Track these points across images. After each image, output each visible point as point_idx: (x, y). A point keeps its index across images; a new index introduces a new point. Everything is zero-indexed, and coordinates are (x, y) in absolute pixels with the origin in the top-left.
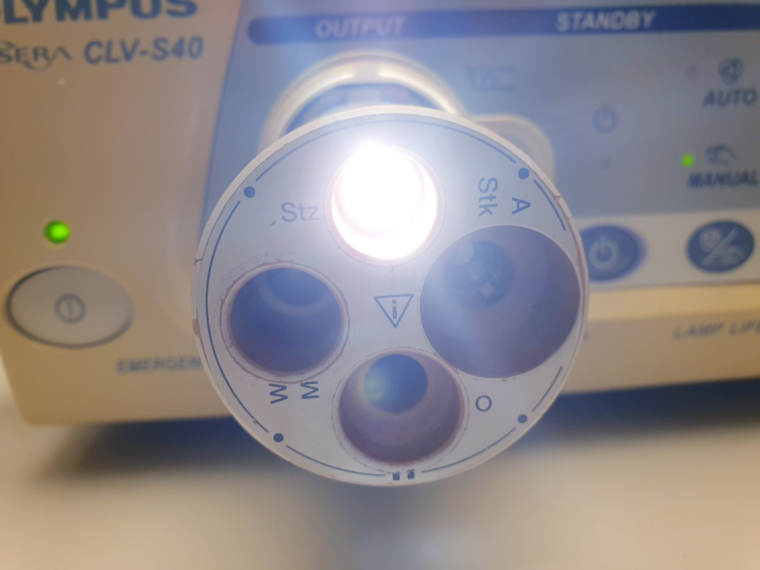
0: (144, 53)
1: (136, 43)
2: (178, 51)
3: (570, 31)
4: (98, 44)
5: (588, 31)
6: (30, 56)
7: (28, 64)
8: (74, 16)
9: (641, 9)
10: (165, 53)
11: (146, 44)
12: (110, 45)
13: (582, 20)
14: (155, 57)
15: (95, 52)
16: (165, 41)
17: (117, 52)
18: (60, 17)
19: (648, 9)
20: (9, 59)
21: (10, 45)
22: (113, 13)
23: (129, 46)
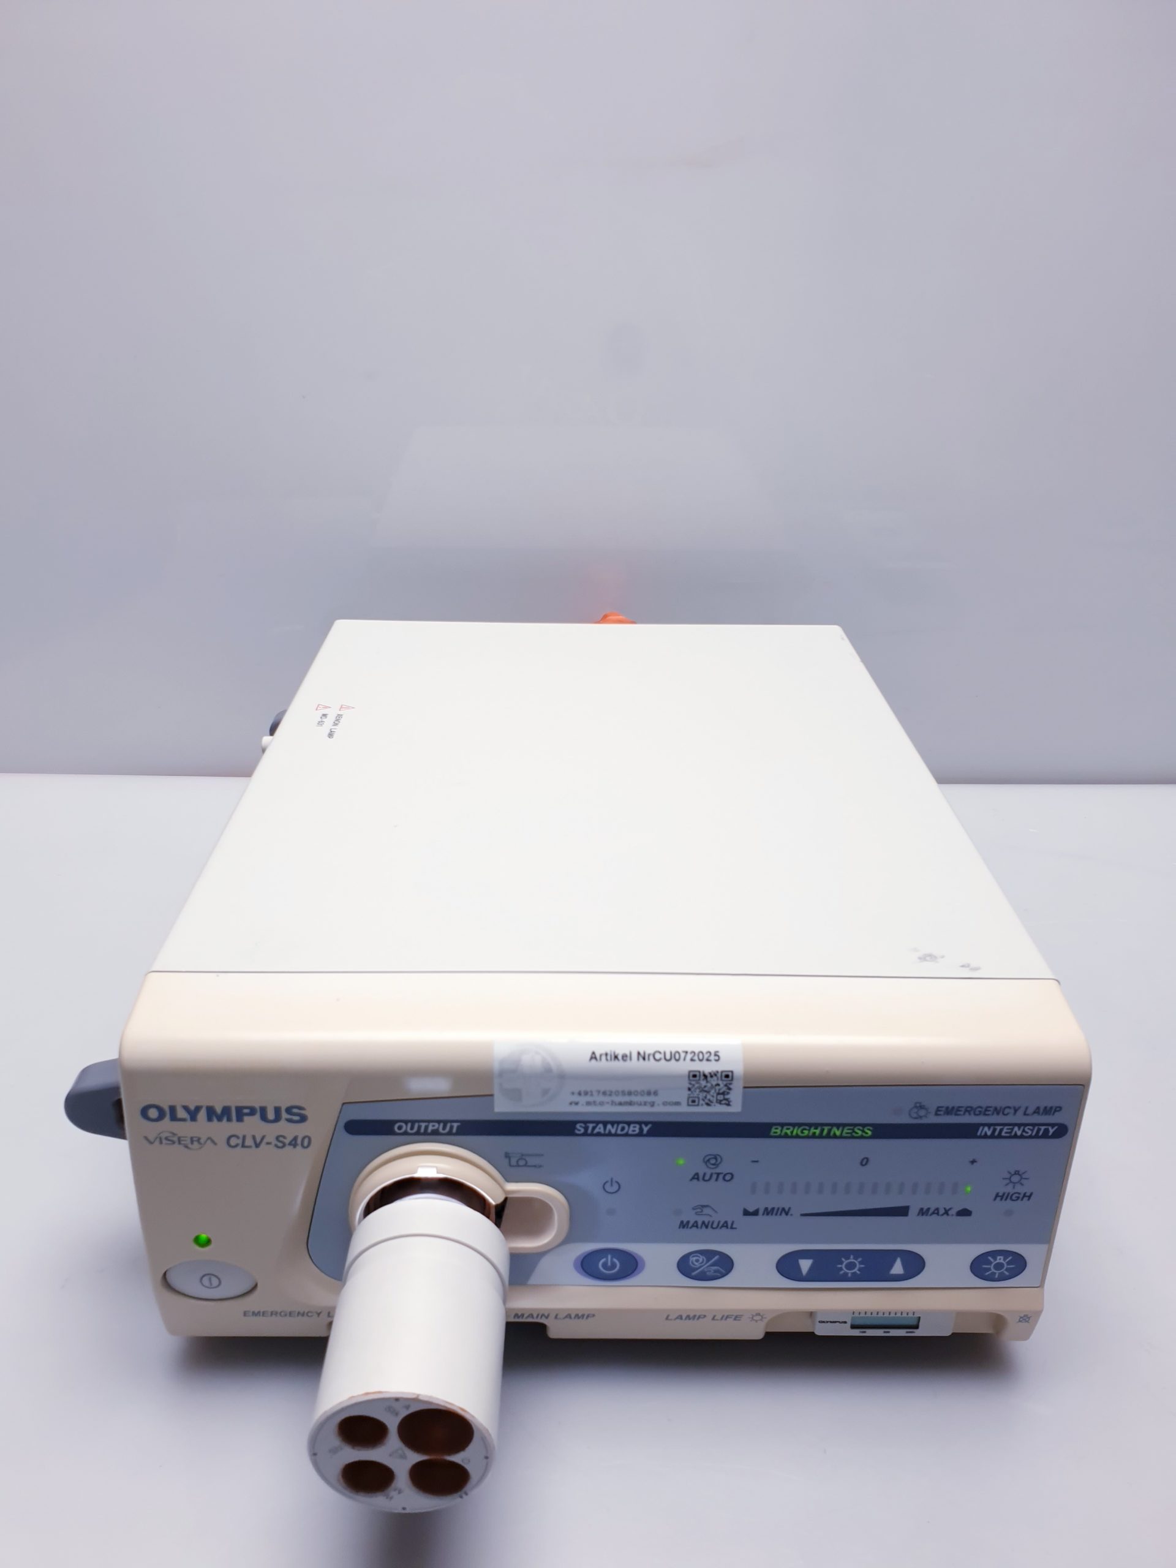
0: (268, 1143)
1: (263, 1138)
2: (294, 1143)
3: (585, 1134)
4: (238, 1137)
5: (599, 1134)
6: (188, 1142)
7: (186, 1147)
8: (220, 1119)
9: (640, 1123)
10: (284, 1145)
11: (270, 1138)
12: (244, 1137)
13: (594, 1128)
14: (276, 1146)
15: (233, 1142)
16: (284, 1137)
17: (249, 1142)
18: (210, 1119)
19: (646, 1124)
20: (174, 1143)
21: (174, 1134)
22: (246, 1118)
23: (258, 1140)
